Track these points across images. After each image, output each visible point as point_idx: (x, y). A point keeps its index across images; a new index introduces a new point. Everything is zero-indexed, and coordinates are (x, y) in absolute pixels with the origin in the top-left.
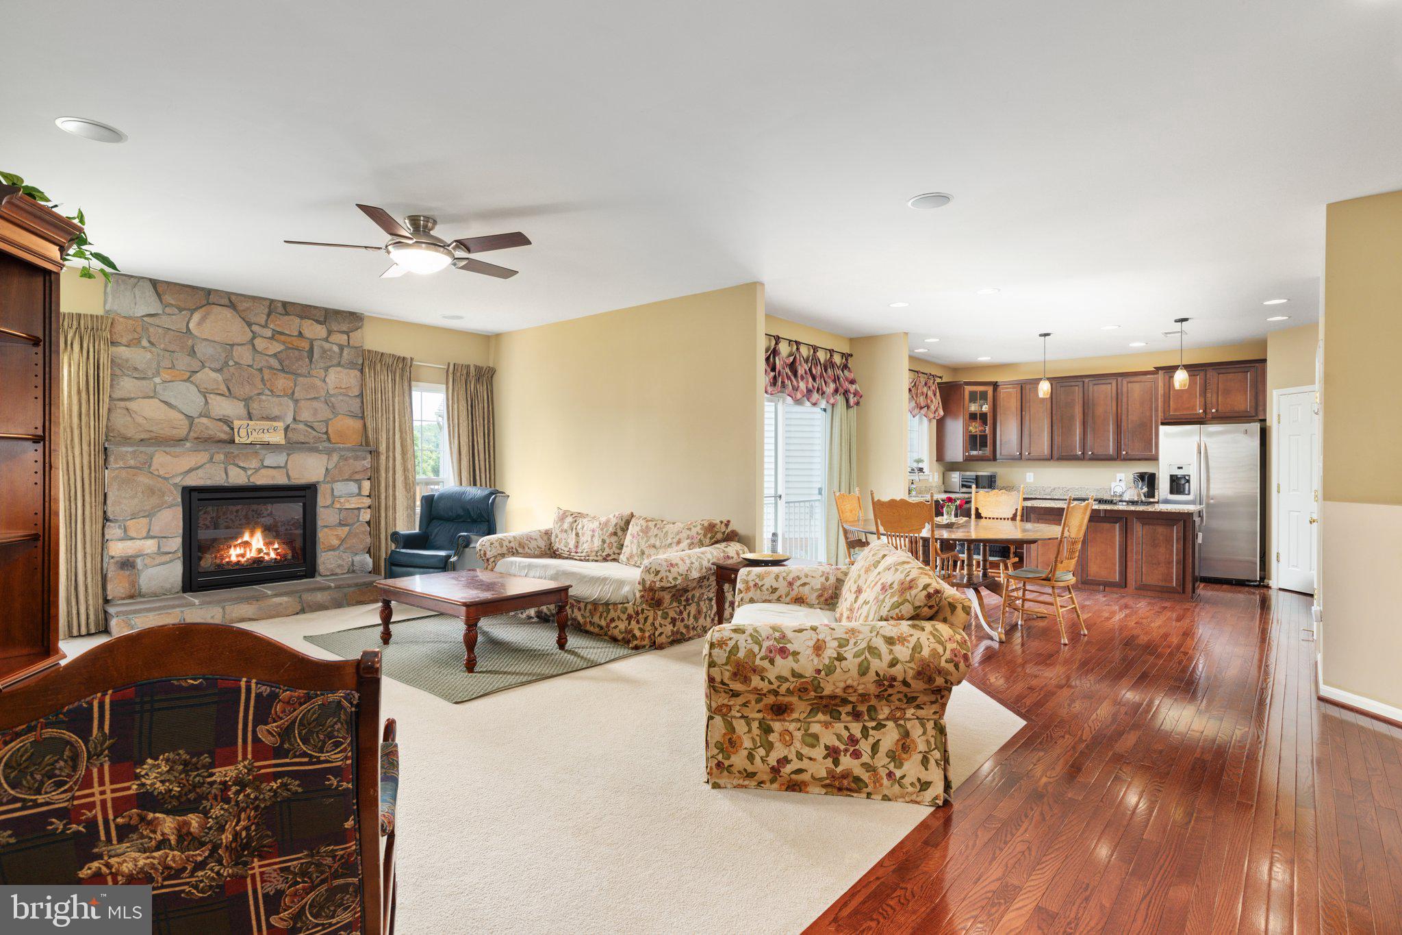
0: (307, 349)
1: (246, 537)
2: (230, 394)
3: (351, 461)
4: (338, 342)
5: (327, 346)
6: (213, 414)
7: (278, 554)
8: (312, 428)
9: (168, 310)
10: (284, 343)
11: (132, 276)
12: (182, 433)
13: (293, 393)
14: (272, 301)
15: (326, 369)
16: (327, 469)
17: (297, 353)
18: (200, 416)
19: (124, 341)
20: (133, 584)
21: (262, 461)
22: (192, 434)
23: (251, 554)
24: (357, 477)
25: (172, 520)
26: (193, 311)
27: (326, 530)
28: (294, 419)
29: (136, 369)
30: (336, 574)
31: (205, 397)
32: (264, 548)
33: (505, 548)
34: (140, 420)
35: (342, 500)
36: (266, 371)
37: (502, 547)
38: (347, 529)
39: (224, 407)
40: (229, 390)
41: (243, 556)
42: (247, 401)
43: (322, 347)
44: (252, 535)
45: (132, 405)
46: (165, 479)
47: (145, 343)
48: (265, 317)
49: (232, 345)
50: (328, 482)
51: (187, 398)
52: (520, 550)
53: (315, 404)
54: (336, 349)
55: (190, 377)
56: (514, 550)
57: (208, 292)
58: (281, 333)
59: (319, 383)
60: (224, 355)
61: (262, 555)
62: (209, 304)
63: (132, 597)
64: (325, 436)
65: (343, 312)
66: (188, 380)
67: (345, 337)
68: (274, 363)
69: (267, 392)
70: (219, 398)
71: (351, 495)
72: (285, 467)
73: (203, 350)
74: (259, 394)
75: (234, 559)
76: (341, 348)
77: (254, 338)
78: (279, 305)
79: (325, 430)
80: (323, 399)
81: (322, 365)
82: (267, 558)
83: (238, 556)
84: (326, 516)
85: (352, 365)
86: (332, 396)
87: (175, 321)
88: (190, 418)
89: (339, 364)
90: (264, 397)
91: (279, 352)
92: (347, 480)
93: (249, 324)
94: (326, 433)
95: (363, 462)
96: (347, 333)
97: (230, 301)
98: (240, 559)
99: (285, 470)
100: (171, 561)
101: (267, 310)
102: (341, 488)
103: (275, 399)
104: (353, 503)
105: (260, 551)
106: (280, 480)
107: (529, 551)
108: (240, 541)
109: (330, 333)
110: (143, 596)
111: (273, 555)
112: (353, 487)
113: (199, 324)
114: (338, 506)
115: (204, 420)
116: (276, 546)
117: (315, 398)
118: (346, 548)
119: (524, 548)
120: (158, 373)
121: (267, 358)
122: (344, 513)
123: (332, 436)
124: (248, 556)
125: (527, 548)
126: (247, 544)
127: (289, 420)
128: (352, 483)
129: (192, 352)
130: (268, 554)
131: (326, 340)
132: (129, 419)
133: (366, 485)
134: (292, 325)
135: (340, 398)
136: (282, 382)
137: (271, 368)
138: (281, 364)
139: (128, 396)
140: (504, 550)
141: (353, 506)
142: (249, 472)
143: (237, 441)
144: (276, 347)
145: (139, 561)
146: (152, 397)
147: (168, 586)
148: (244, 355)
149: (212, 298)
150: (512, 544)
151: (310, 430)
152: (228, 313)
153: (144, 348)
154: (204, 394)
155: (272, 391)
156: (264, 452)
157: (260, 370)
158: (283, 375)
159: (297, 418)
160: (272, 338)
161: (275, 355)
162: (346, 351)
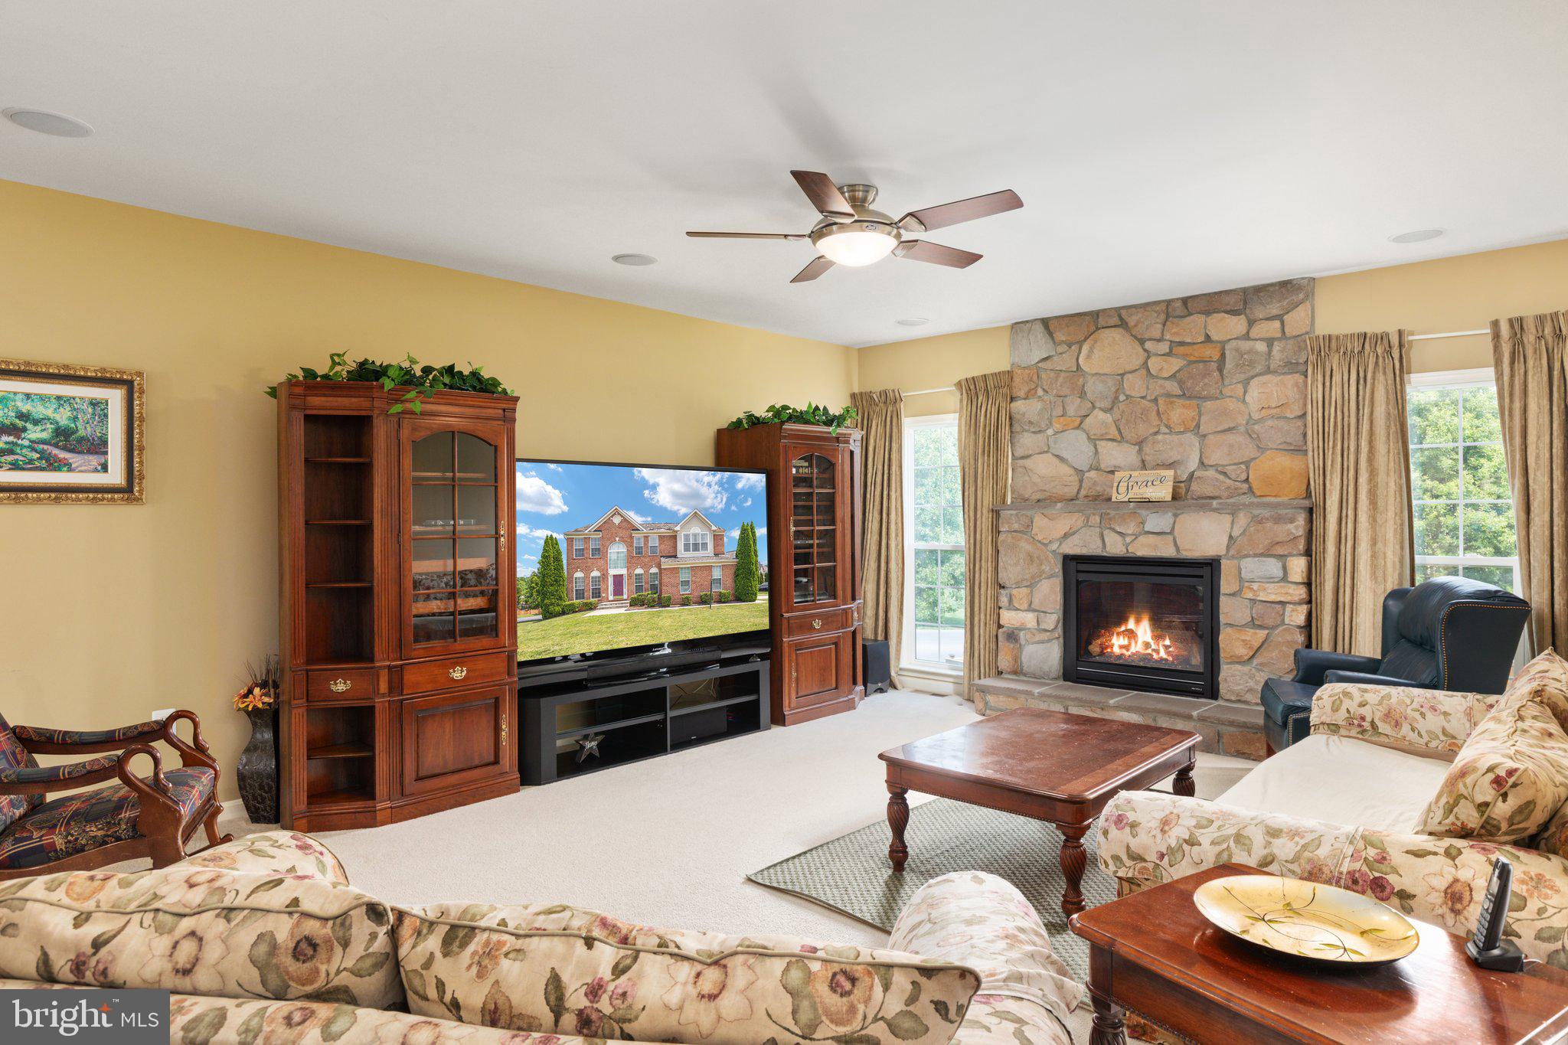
0: (1216, 357)
1: (1131, 624)
2: (1121, 439)
3: (1269, 524)
4: (1264, 335)
5: (1245, 345)
6: (1103, 466)
7: (1168, 653)
8: (1225, 474)
9: (1060, 349)
10: (1184, 356)
11: (1027, 322)
12: (1071, 491)
13: (1198, 426)
14: (1169, 302)
15: (1246, 383)
16: (1231, 537)
17: (1201, 366)
18: (1091, 469)
19: (1022, 394)
20: (1017, 659)
21: (1143, 523)
22: (1083, 493)
23: (1137, 648)
24: (1280, 551)
25: (1050, 592)
26: (1081, 343)
27: (1229, 630)
28: (1202, 463)
29: (1030, 422)
30: (1246, 702)
31: (1095, 446)
32: (1152, 642)
33: (1342, 715)
34: (1036, 479)
35: (1255, 586)
36: (1161, 401)
37: (1335, 709)
38: (1262, 634)
39: (1115, 454)
40: (1120, 433)
41: (1127, 647)
42: (1140, 443)
43: (1237, 350)
44: (1138, 621)
45: (1027, 462)
46: (1045, 545)
47: (1040, 392)
48: (1159, 326)
49: (1122, 375)
50: (1233, 557)
51: (1076, 447)
52: (1383, 727)
53: (1230, 438)
54: (1261, 347)
55: (1081, 423)
56: (1367, 725)
57: (1095, 315)
58: (1182, 344)
59: (1231, 404)
60: (1113, 389)
61: (1149, 651)
62: (1098, 329)
63: (1015, 673)
64: (1245, 486)
65: (1272, 285)
66: (1078, 428)
67: (1277, 324)
68: (1173, 387)
69: (1164, 429)
70: (1110, 443)
71: (1270, 580)
72: (1171, 532)
73: (1093, 388)
74: (1157, 433)
75: (1116, 650)
76: (1270, 342)
77: (1148, 357)
78: (1179, 304)
79: (1243, 477)
80: (1242, 429)
81: (1242, 377)
82: (1155, 656)
83: (1121, 647)
84: (1230, 610)
85: (1291, 367)
86: (1257, 422)
87: (1065, 362)
88: (1080, 472)
89: (1268, 371)
90: (1160, 437)
91: (1178, 371)
92: (1261, 555)
93: (1142, 342)
94: (1247, 480)
95: (1291, 526)
96: (1280, 317)
97: (1121, 319)
98: (1124, 651)
99: (1171, 538)
100: (1049, 641)
101: (1163, 317)
102: (1251, 567)
103: (1175, 438)
104: (1272, 593)
105: (1147, 645)
106: (1167, 551)
107: (1412, 736)
108: (1123, 628)
109: (1251, 323)
110: (1025, 675)
111: (1163, 654)
112: (1273, 567)
113: (1089, 357)
114: (1250, 595)
115: (1093, 474)
116: (1167, 642)
117: (1230, 429)
118: (1261, 664)
119: (1397, 724)
120: (1050, 424)
121: (1162, 382)
122: (1259, 607)
123: (1254, 487)
124: (1133, 649)
125: (1405, 729)
126: (1131, 634)
127: (1193, 464)
128: (1272, 561)
129: (1082, 394)
130: (1157, 652)
131: (1246, 337)
132: (1027, 478)
133: (1298, 566)
134: (1192, 328)
135: (1269, 423)
136: (1179, 413)
137: (1168, 395)
138: (1181, 387)
139: (1026, 453)
140: (1340, 717)
141: (1272, 598)
142: (1128, 539)
143: (1114, 499)
144: (1175, 364)
145: (1022, 634)
146: (1047, 452)
147: (1046, 668)
148: (1135, 385)
149: (1101, 322)
150: (1366, 711)
151: (1221, 477)
152: (1116, 335)
153: (1040, 397)
154: (1093, 441)
155: (1168, 426)
156: (1143, 512)
157: (1155, 400)
158: (1182, 401)
159: (1206, 462)
160: (1169, 354)
161: (1173, 376)
162: (1276, 348)
